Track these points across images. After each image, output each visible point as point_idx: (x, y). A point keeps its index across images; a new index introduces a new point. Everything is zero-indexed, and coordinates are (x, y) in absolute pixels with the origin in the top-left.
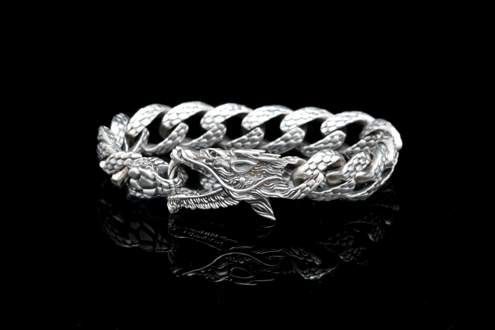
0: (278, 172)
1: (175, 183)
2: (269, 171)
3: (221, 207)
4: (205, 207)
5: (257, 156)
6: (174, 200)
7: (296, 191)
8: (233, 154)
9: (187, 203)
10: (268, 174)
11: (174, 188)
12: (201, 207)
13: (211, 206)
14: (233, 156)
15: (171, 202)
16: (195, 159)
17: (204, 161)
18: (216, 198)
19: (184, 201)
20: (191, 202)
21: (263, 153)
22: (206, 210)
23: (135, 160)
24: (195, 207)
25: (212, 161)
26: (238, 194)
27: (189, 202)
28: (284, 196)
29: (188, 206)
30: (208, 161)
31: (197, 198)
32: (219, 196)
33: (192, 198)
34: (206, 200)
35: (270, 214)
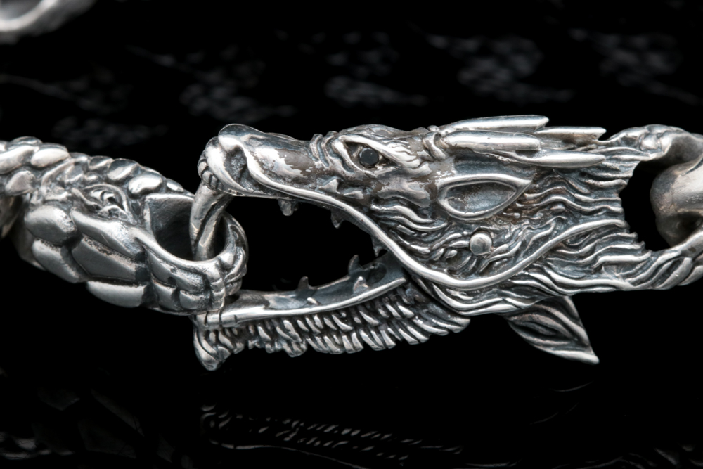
0: (608, 202)
1: (224, 268)
2: (577, 200)
3: (402, 343)
4: (342, 346)
5: (531, 151)
6: (222, 327)
7: (677, 261)
8: (439, 152)
9: (274, 334)
10: (572, 214)
11: (223, 291)
12: (329, 345)
13: (364, 344)
14: (440, 160)
15: (212, 336)
16: (296, 181)
17: (333, 183)
18: (382, 312)
19: (260, 329)
20: (286, 331)
21: (541, 128)
22: (345, 355)
23: (48, 173)
24: (304, 346)
25: (363, 183)
26: (468, 294)
27: (279, 330)
28: (634, 284)
29: (277, 346)
30: (344, 183)
31: (311, 315)
32: (392, 304)
33: (292, 318)
34: (342, 320)
35: (580, 344)
